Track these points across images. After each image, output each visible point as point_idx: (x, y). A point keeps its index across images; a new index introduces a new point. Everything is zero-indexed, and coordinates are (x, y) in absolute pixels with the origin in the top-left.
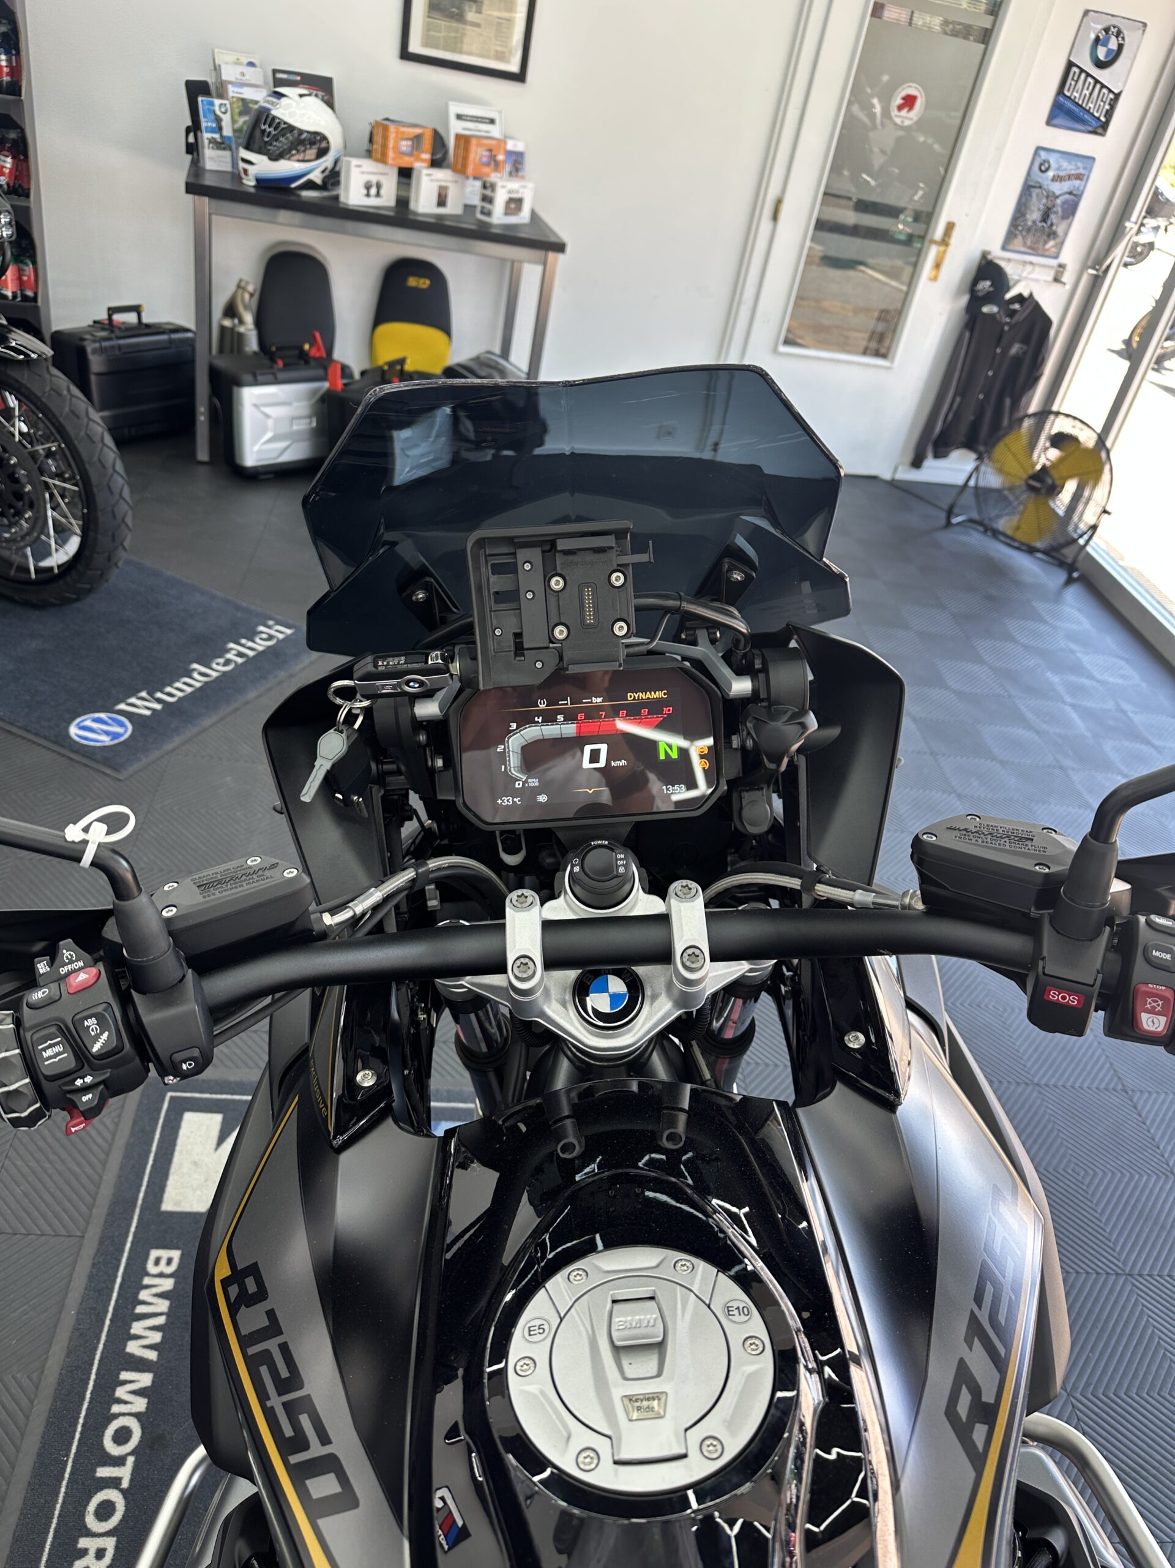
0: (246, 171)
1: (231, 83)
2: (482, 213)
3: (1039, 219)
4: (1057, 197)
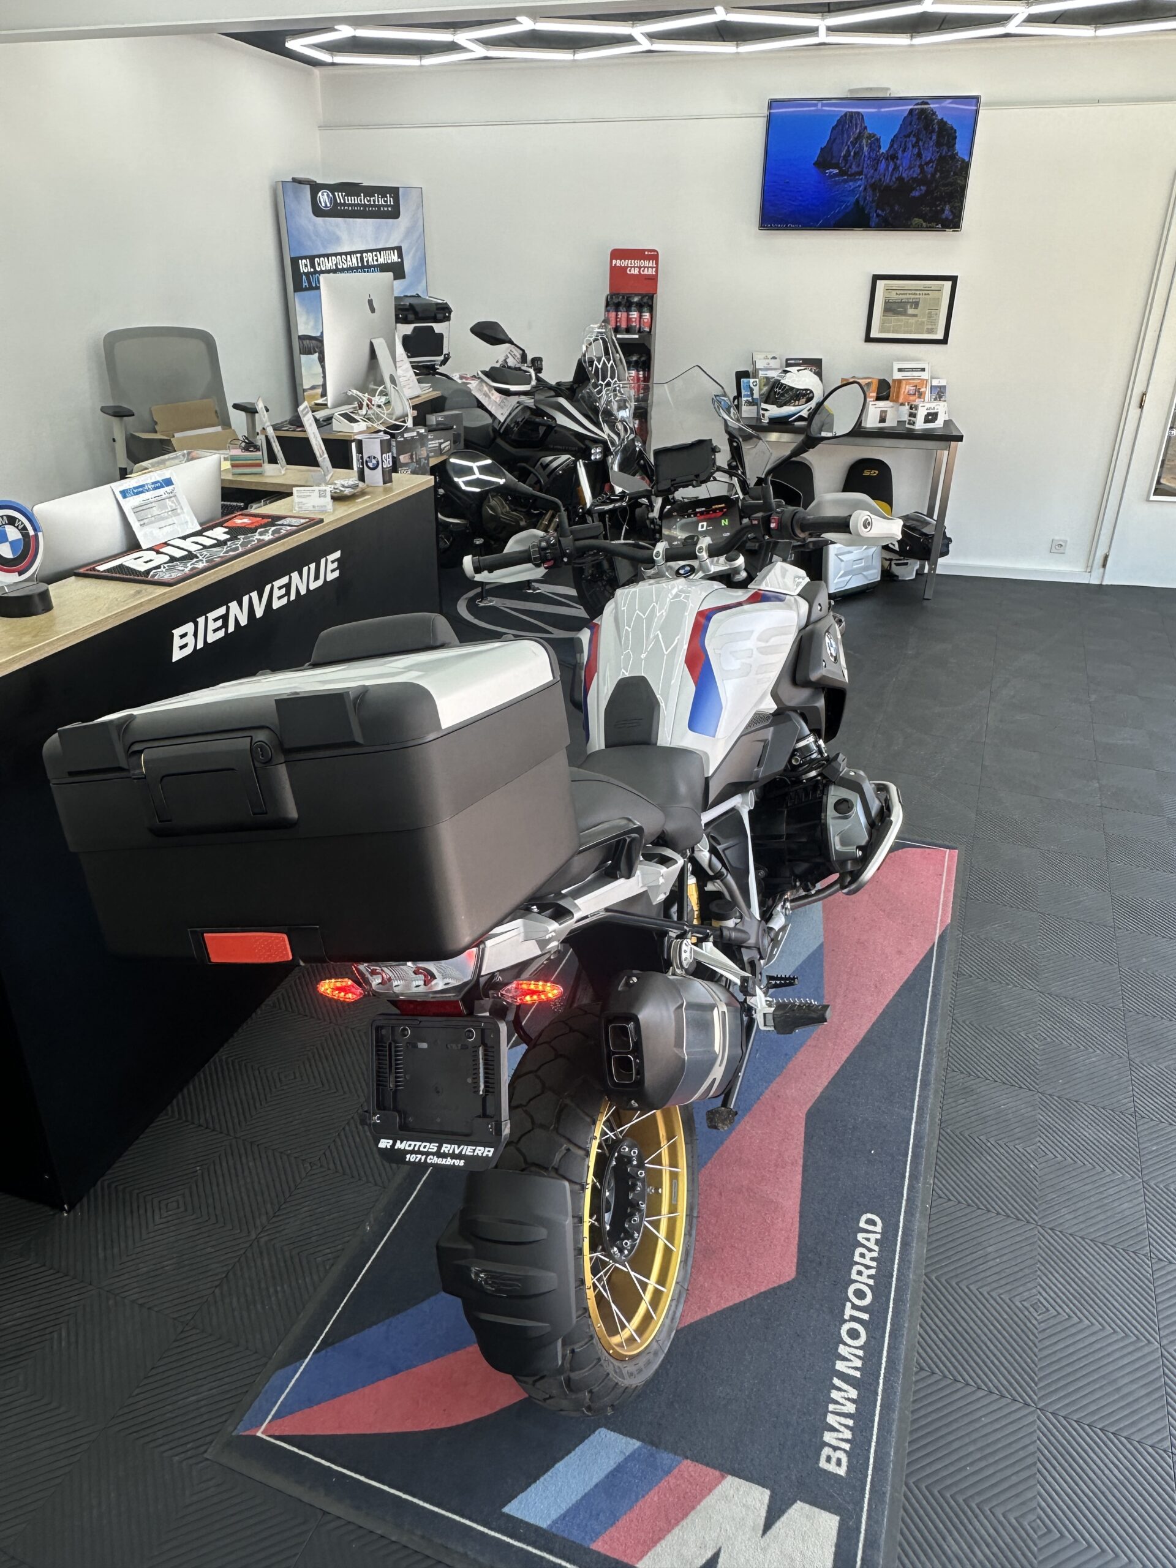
0: (763, 415)
1: (761, 369)
2: (909, 424)
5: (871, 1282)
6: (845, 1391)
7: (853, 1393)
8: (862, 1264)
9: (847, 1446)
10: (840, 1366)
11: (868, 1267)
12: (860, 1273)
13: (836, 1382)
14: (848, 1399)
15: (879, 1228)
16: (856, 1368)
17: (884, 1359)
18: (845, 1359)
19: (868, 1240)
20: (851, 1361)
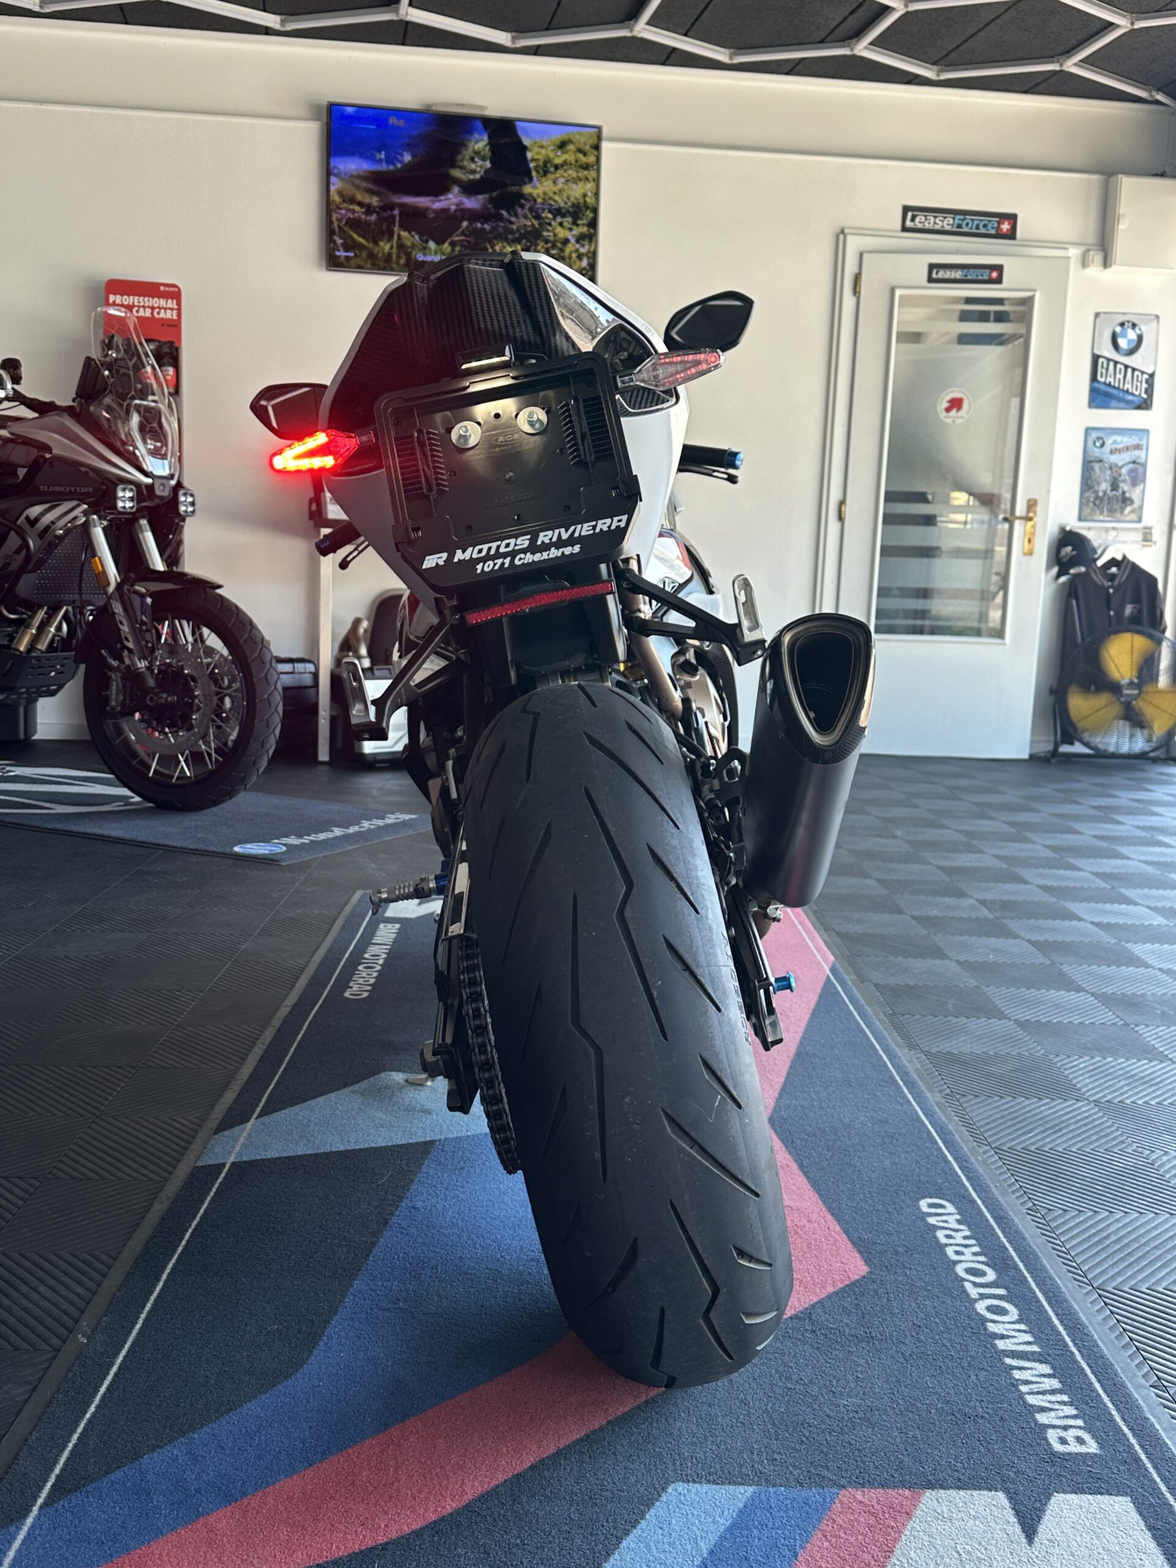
3: (1109, 489)
4: (1121, 467)
5: (982, 1258)
6: (1031, 1369)
7: (1046, 1369)
8: (956, 1245)
9: (1080, 1422)
10: (1001, 1344)
11: (966, 1246)
12: (957, 1253)
13: (1008, 1361)
14: (1044, 1376)
15: (950, 1208)
16: (1029, 1343)
17: (1061, 1328)
18: (1003, 1337)
19: (946, 1222)
20: (1014, 1337)
